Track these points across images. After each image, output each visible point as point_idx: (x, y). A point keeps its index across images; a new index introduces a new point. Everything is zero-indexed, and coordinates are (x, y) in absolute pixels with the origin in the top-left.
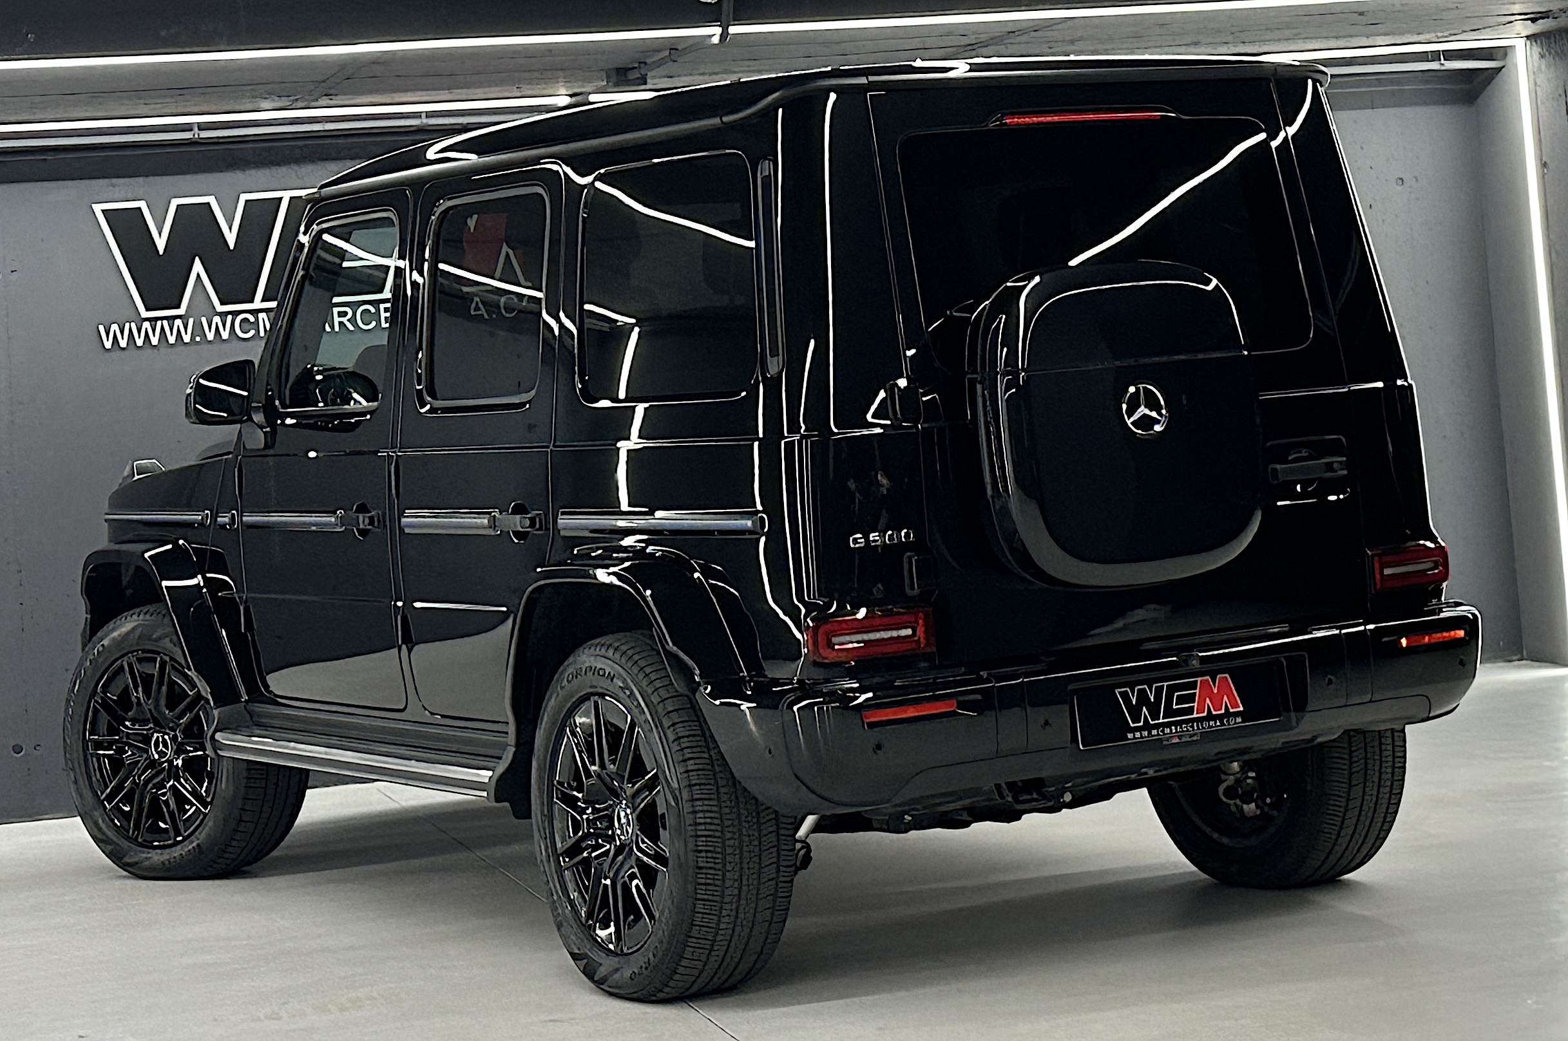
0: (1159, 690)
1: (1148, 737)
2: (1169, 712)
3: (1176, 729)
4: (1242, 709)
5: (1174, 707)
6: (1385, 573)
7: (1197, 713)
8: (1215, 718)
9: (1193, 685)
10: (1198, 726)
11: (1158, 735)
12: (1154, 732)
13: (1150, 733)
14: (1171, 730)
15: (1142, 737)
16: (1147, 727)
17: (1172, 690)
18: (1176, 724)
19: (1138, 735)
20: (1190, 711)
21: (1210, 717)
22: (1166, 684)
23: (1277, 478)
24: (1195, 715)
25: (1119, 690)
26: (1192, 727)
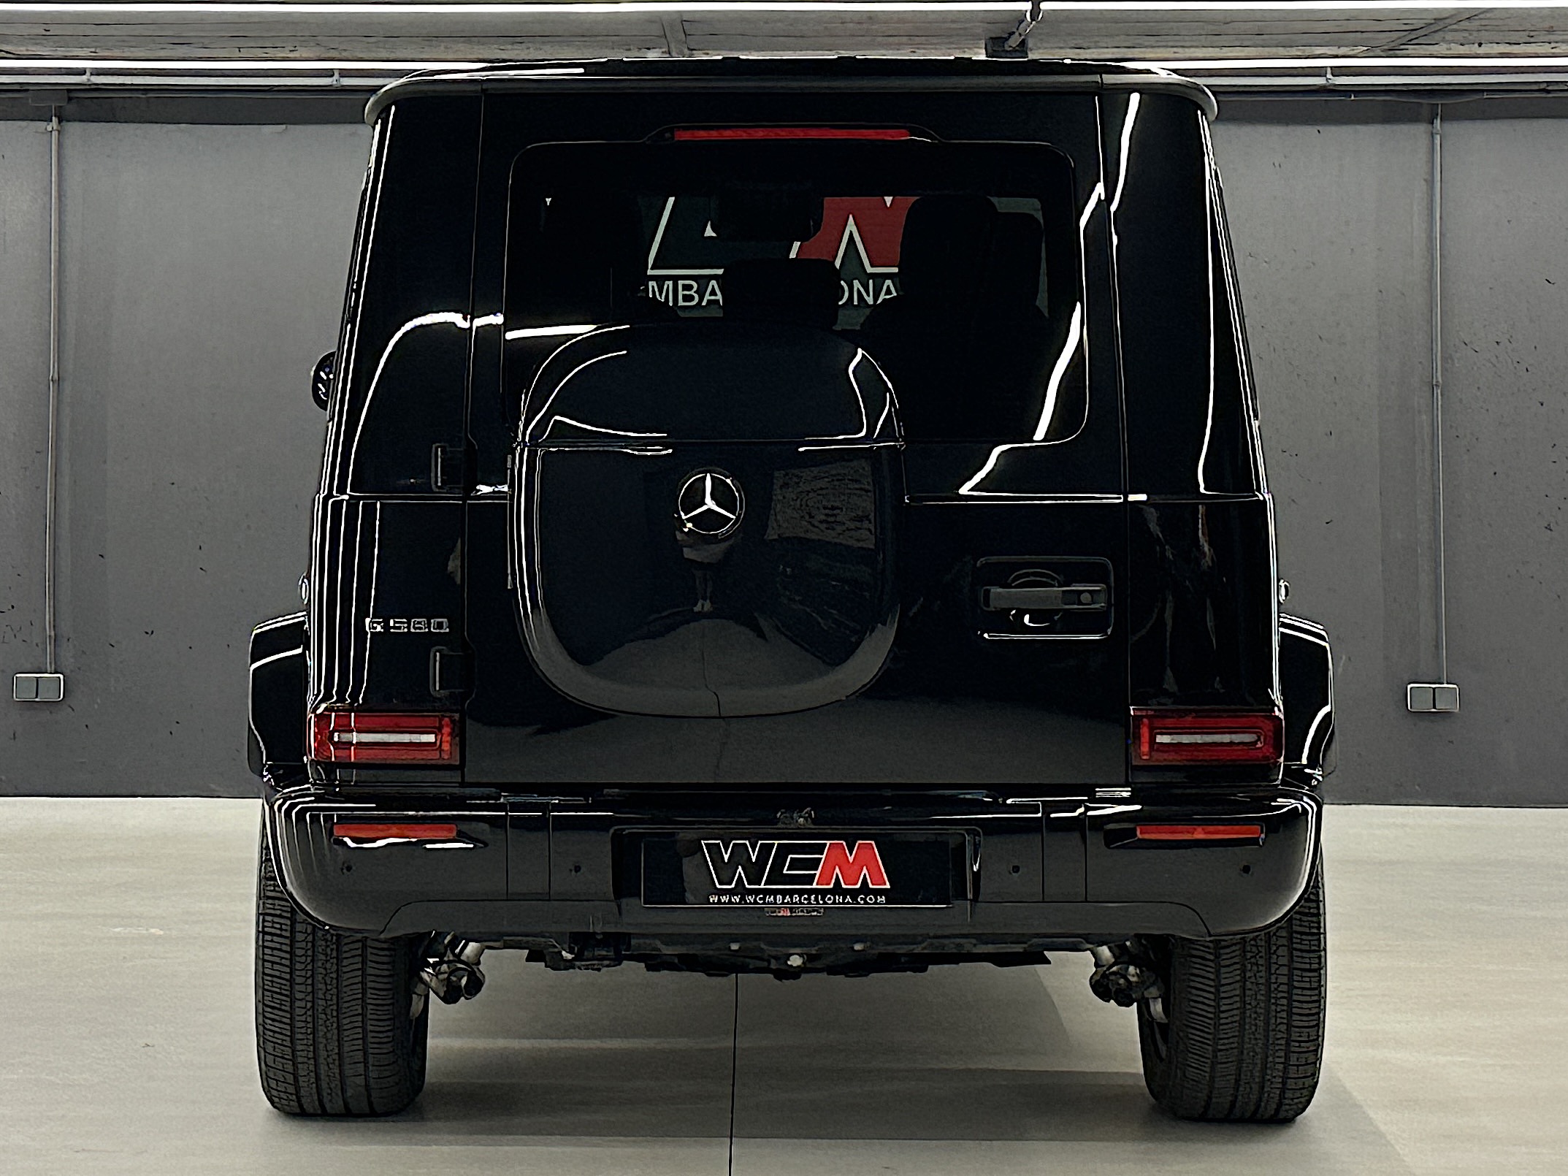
0: (766, 850)
1: (740, 903)
2: (776, 877)
3: (784, 899)
4: (888, 886)
5: (785, 872)
6: (1158, 741)
7: (817, 884)
8: (845, 893)
9: (820, 849)
10: (816, 899)
11: (756, 902)
12: (750, 899)
13: (743, 899)
14: (775, 899)
15: (730, 902)
16: (740, 890)
17: (784, 851)
18: (784, 893)
19: (725, 899)
20: (810, 879)
21: (837, 890)
22: (776, 842)
23: (987, 604)
24: (814, 886)
25: (706, 842)
26: (809, 899)
